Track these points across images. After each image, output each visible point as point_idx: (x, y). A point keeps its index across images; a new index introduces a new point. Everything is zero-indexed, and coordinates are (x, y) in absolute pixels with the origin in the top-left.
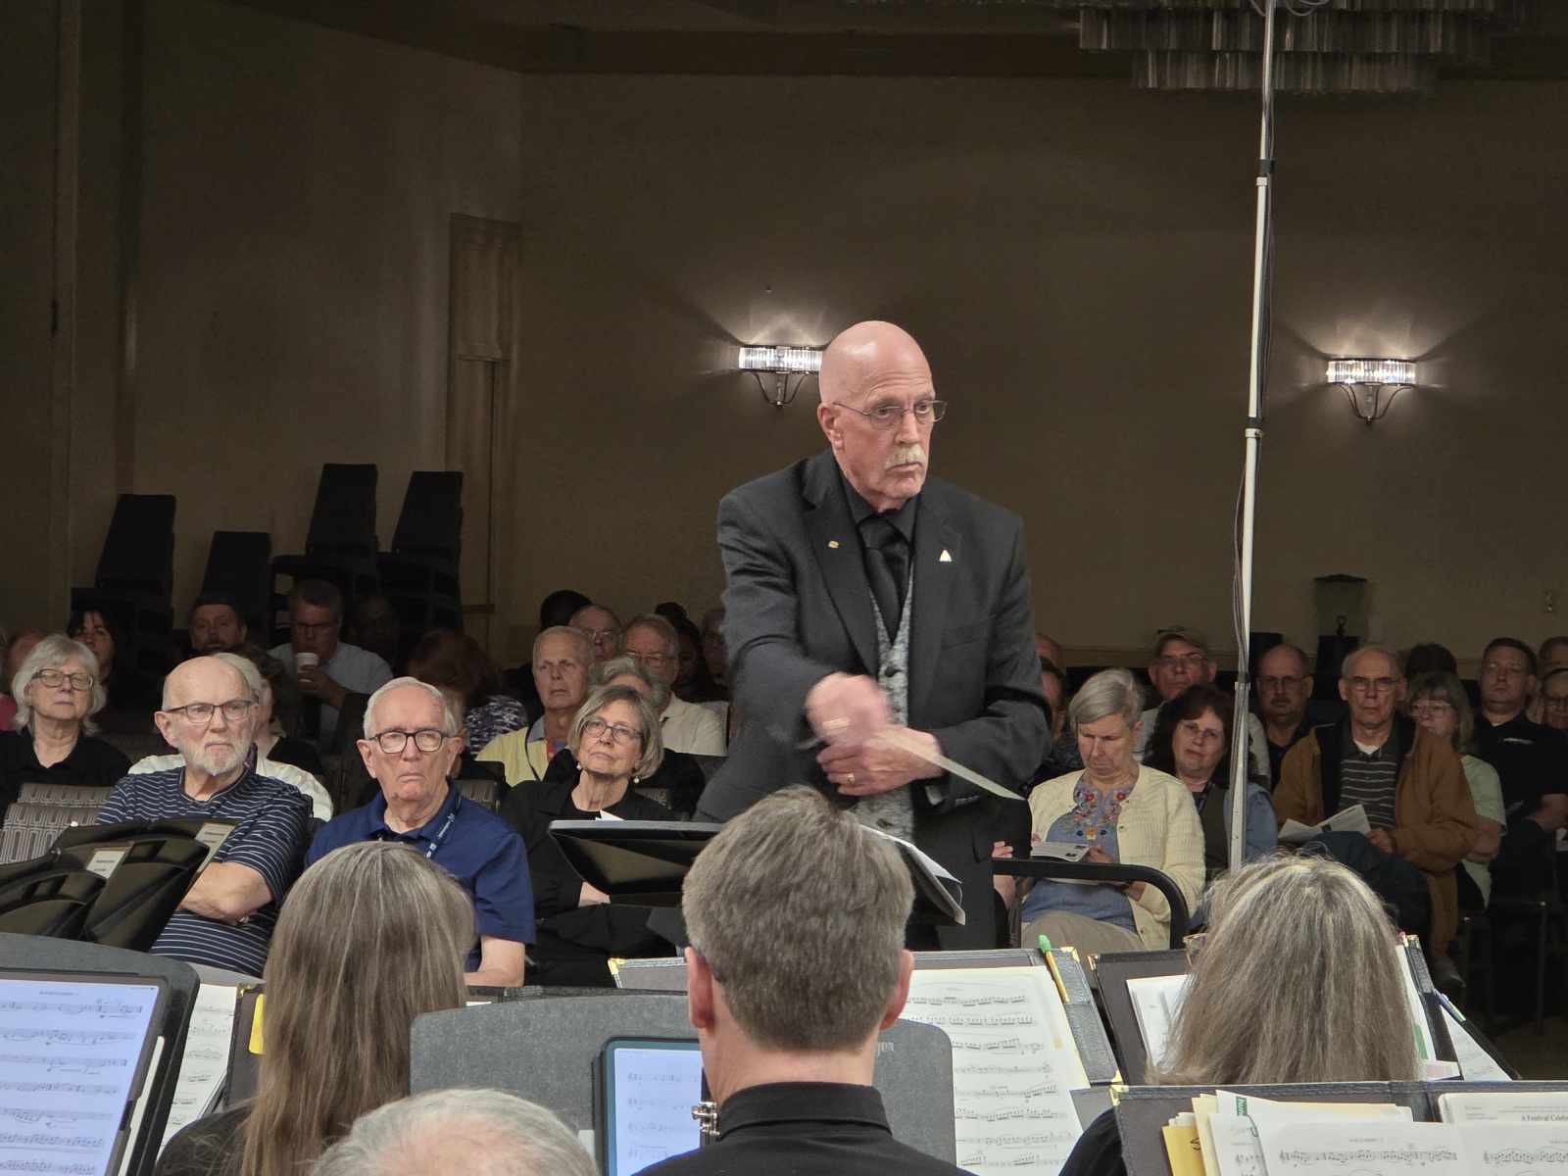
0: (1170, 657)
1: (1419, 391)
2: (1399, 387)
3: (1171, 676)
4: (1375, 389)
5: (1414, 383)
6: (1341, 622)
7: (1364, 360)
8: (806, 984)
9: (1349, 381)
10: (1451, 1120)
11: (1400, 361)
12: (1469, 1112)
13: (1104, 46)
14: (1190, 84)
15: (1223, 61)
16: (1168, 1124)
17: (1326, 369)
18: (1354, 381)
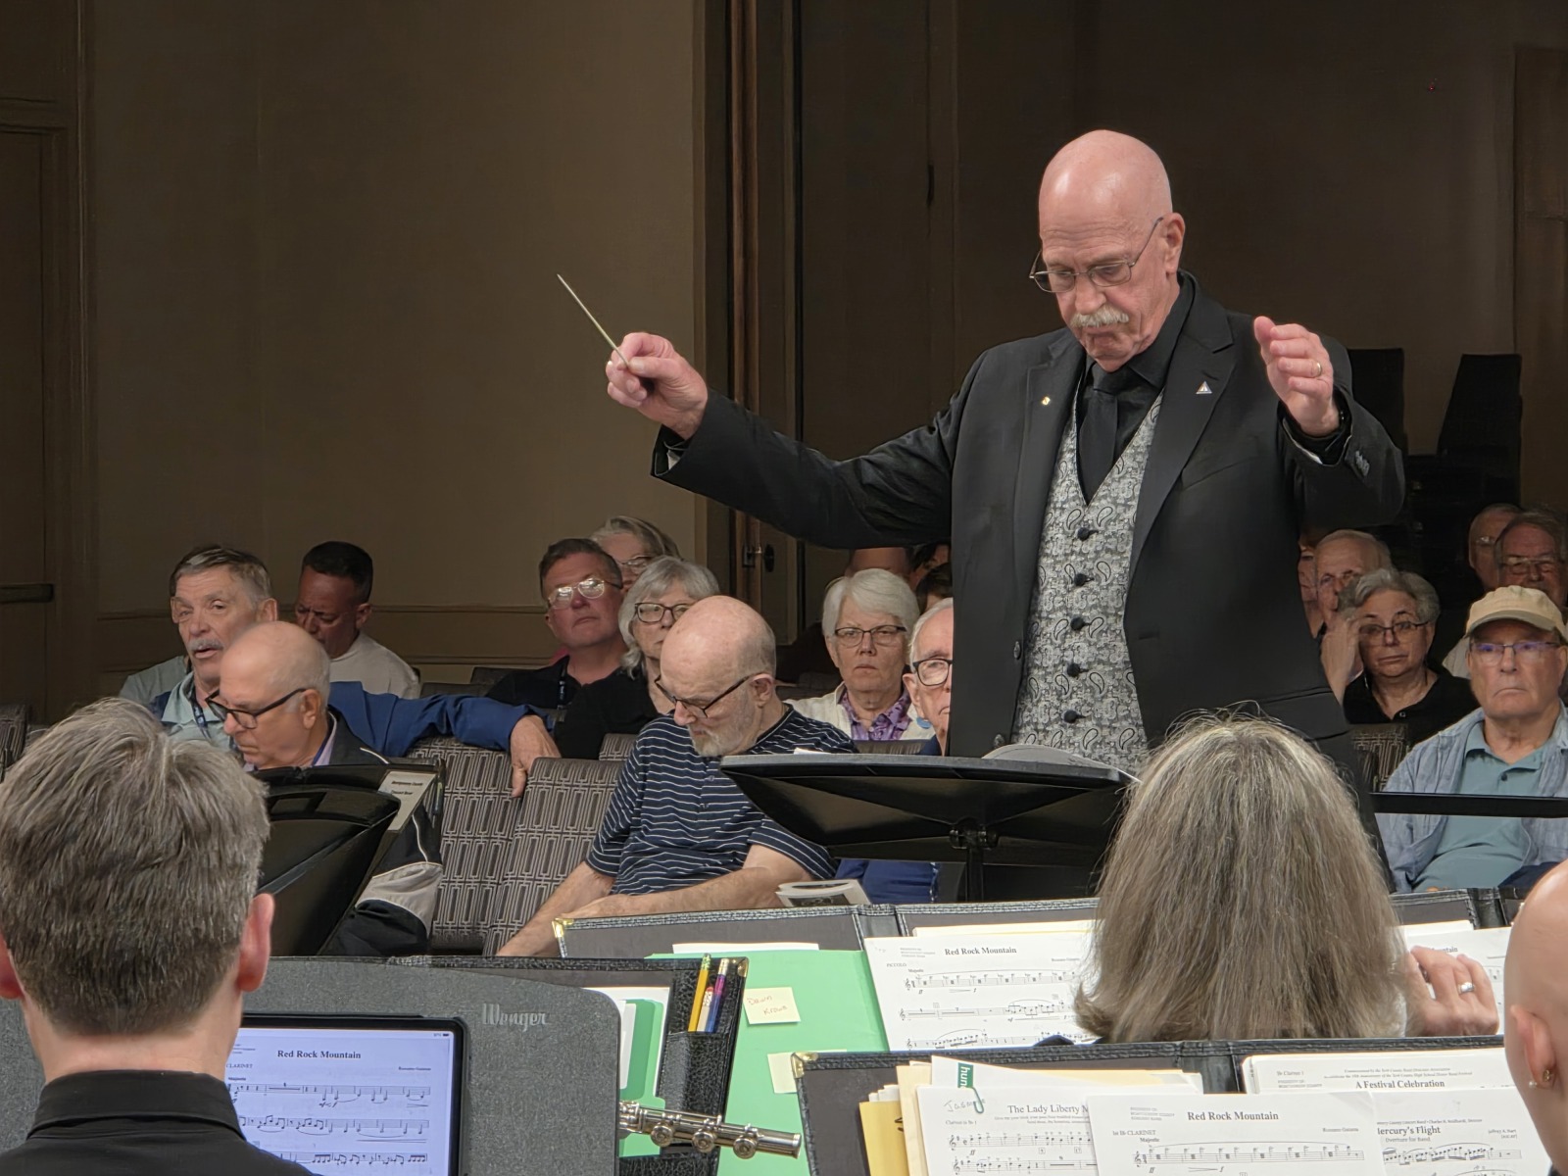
10: (1256, 1091)
12: (1282, 1078)
16: (868, 1100)
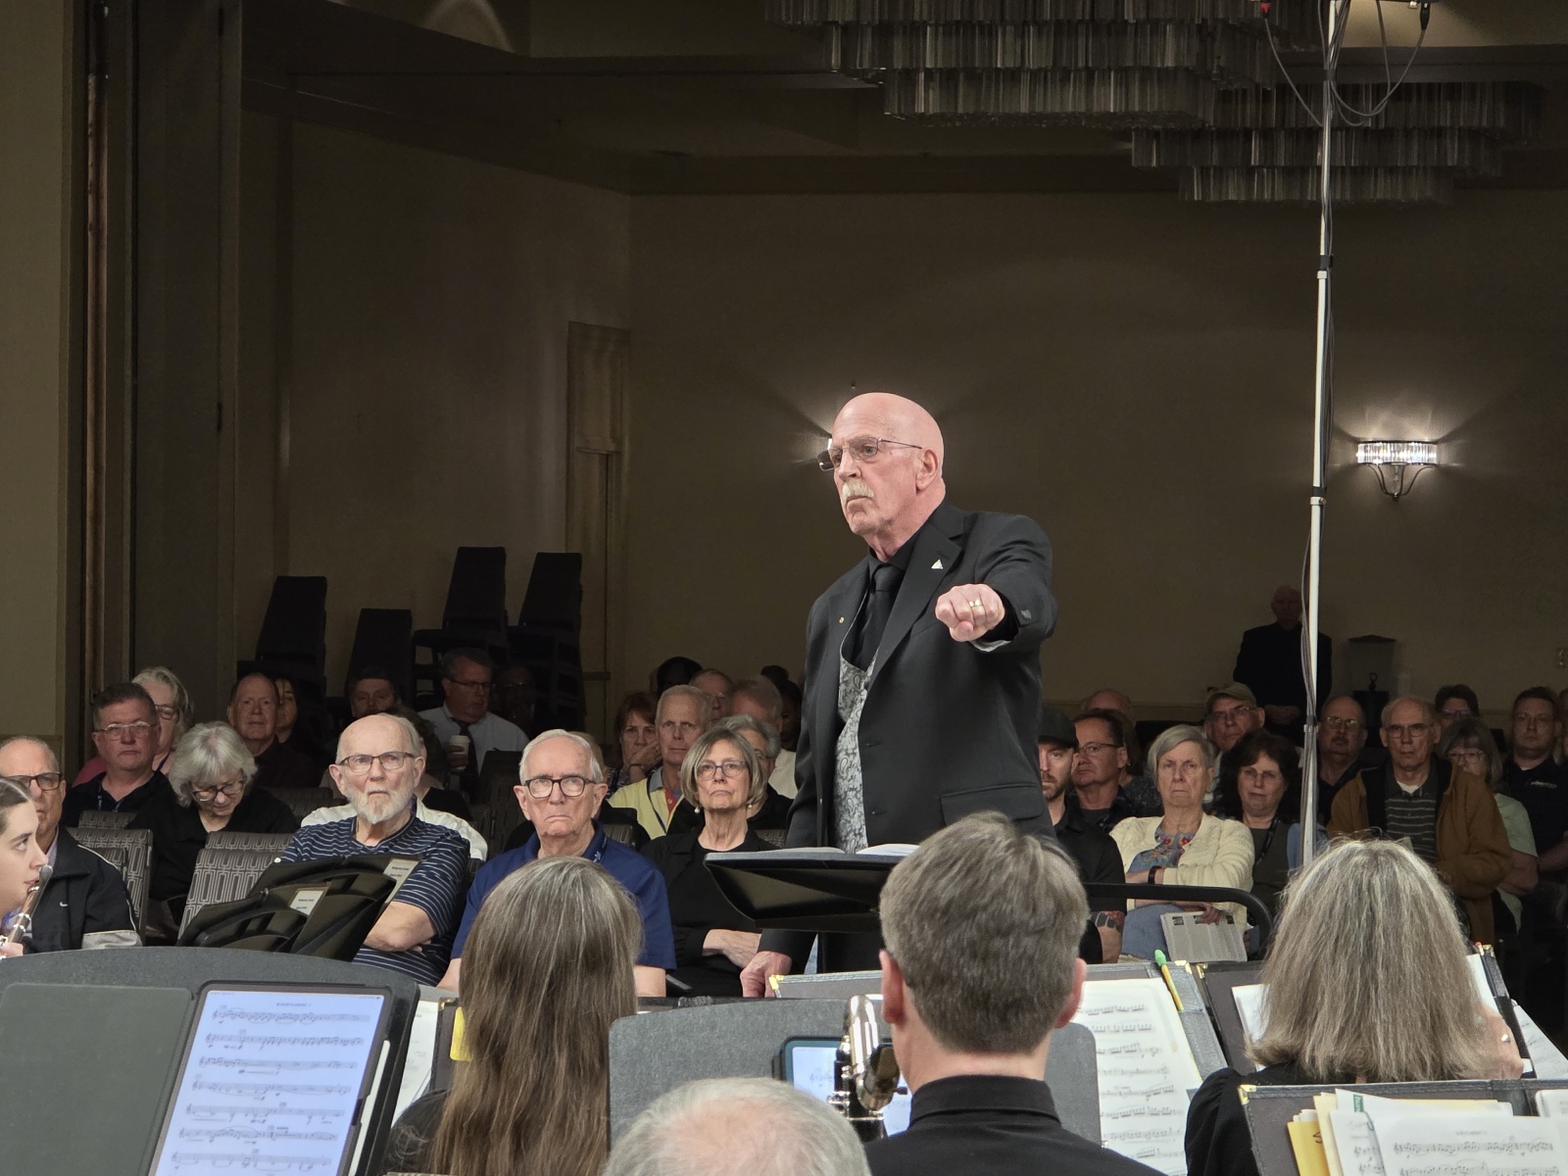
0: (1221, 713)
1: (1439, 469)
2: (1422, 466)
3: (1223, 728)
4: (1403, 467)
5: (1435, 462)
6: (1374, 677)
7: (1390, 442)
8: (987, 996)
9: (1377, 462)
11: (1423, 442)
13: (1154, 164)
14: (1232, 196)
15: (1261, 177)
17: (1356, 450)
18: (1381, 462)
